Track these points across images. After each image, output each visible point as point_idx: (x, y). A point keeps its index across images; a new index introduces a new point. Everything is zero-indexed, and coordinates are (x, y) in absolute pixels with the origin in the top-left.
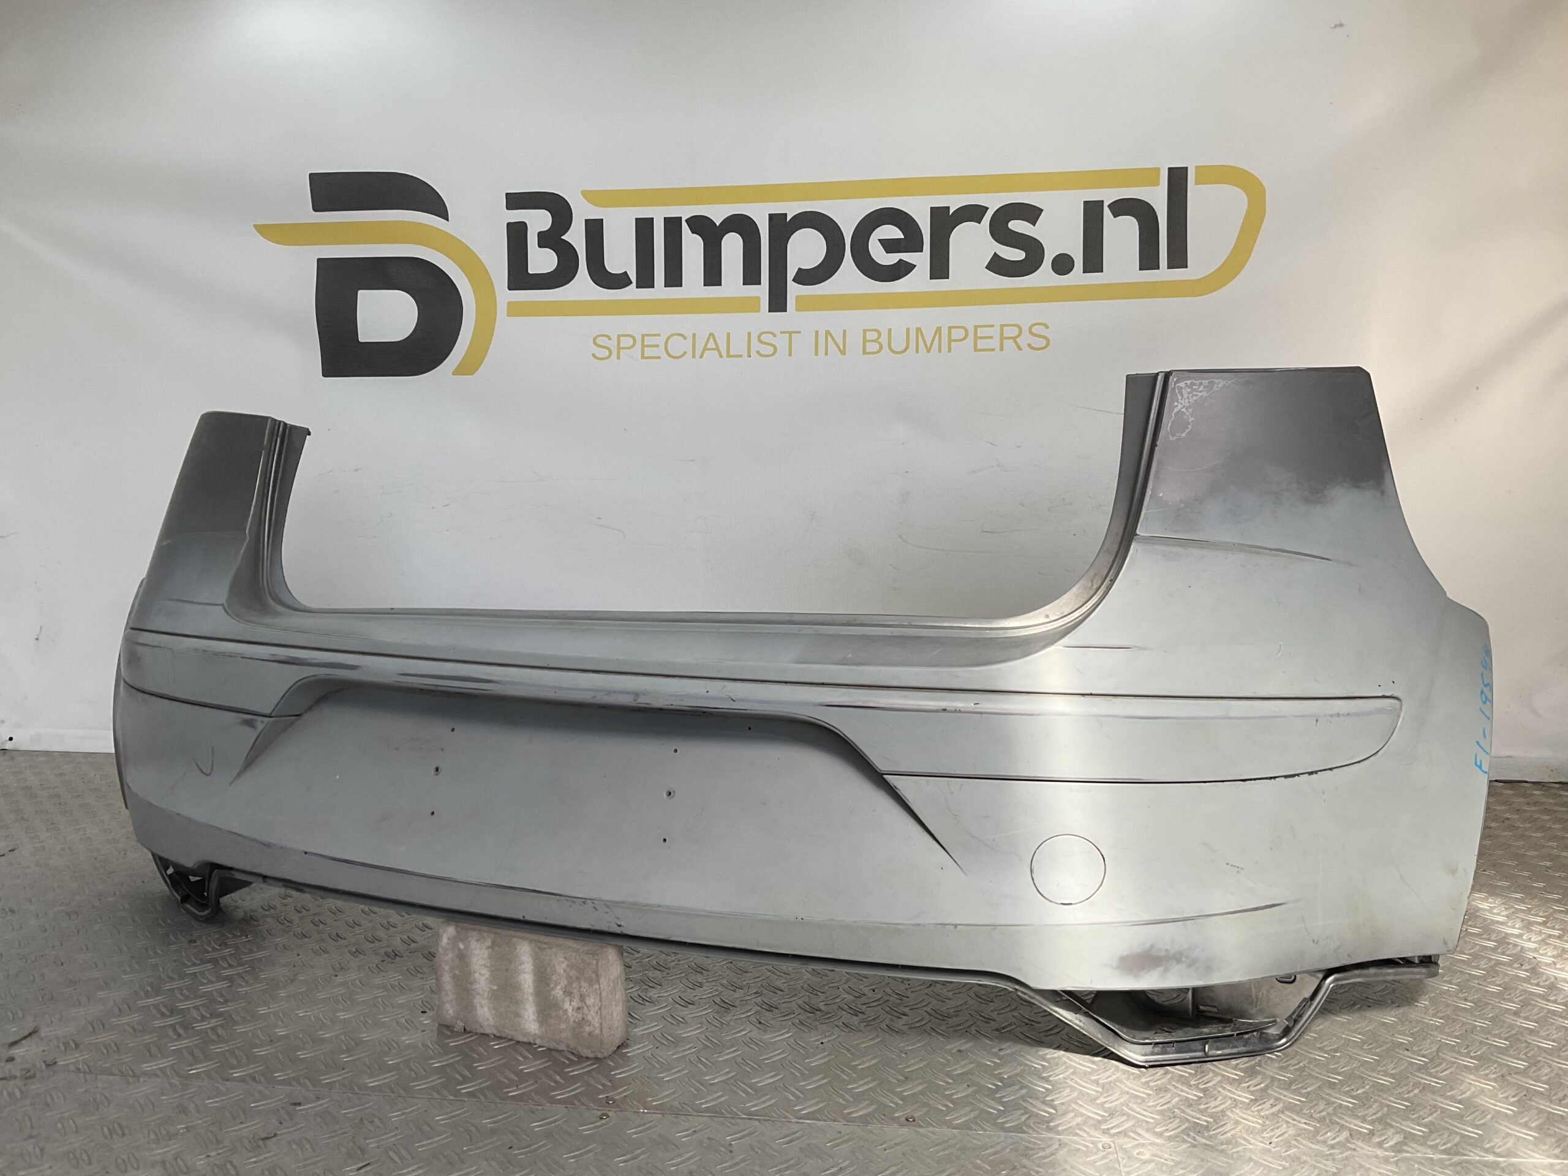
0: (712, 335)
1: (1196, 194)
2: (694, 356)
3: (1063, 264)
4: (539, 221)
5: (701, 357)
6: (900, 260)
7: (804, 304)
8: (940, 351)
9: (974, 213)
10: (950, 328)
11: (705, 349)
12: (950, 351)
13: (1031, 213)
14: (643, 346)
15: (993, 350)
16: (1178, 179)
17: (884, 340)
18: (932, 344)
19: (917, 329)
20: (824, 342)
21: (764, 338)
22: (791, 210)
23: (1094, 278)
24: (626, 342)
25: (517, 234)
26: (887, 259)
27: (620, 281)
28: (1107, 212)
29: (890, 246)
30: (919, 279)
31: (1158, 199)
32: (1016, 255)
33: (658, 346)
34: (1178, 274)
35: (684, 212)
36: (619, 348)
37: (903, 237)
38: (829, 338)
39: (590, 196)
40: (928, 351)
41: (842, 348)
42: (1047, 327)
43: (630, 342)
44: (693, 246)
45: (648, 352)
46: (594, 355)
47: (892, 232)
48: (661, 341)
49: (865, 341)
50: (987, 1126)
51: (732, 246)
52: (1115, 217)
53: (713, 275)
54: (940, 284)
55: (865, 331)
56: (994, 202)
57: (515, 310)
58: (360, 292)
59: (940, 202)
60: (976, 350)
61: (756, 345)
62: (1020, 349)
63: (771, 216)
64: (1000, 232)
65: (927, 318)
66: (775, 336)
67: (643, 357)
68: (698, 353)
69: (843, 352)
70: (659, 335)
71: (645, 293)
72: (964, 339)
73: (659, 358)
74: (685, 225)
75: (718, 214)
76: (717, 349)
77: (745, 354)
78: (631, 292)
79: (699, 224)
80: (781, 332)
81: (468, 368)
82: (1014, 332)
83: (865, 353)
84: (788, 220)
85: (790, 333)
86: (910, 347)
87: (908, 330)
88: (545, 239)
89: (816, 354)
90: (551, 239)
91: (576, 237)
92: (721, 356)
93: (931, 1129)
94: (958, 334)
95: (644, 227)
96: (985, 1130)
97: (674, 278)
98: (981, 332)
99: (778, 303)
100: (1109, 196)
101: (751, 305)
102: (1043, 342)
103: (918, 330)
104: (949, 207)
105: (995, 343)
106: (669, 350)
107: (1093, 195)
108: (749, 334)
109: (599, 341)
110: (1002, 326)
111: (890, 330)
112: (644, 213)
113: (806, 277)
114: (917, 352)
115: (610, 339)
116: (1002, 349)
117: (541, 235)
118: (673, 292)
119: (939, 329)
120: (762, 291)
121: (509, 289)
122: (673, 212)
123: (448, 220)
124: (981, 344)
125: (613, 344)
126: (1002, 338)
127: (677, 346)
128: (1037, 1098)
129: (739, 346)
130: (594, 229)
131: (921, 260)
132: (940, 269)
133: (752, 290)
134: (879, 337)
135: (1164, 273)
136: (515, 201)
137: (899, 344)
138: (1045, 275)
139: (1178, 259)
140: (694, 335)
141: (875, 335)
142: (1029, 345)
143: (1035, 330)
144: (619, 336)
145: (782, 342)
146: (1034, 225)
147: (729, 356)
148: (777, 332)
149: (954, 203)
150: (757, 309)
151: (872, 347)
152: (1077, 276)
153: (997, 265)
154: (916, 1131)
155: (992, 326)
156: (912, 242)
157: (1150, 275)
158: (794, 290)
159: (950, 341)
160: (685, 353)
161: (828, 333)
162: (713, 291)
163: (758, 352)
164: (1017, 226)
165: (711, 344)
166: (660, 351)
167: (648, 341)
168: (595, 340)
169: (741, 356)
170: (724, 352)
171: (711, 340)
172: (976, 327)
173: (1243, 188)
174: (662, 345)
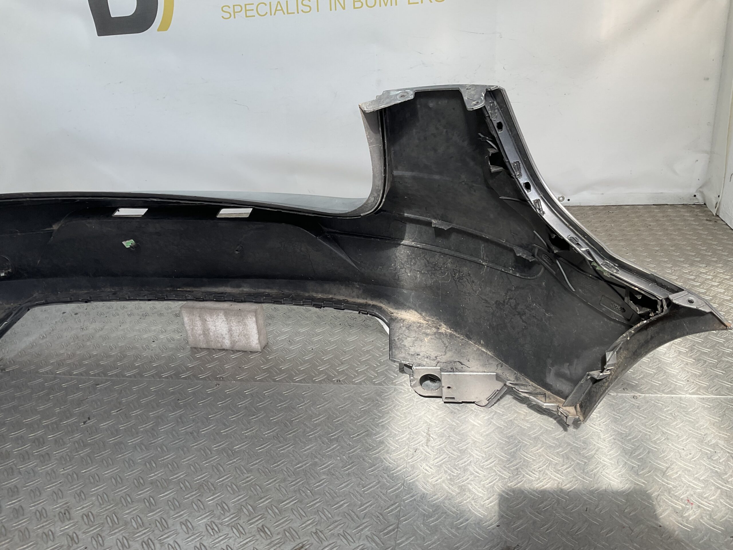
0: (279, 2)
2: (271, 15)
5: (275, 14)
8: (391, 5)
11: (276, 10)
12: (396, 5)
14: (246, 10)
15: (418, 3)
17: (363, 1)
18: (387, 2)
20: (334, 3)
21: (304, 2)
24: (238, 9)
33: (253, 10)
36: (234, 12)
38: (337, 1)
40: (386, 5)
41: (343, 6)
43: (239, 9)
45: (249, 13)
46: (223, 17)
48: (254, 7)
49: (354, 2)
50: (368, 383)
60: (409, 3)
61: (301, 7)
62: (431, 2)
67: (246, 16)
68: (273, 13)
69: (344, 8)
70: (253, 4)
73: (254, 16)
76: (282, 10)
77: (296, 12)
81: (164, 27)
83: (354, 8)
86: (377, 4)
89: (331, 10)
92: (284, 14)
93: (345, 385)
96: (367, 385)
106: (259, 13)
109: (224, 9)
114: (380, 6)
115: (229, 7)
125: (231, 10)
127: (262, 9)
128: (392, 370)
129: (292, 8)
137: (371, 2)
140: (270, 3)
144: (234, 6)
145: (313, 4)
147: (288, 13)
151: (358, 5)
154: (339, 386)
160: (267, 13)
163: (302, 10)
165: (279, 8)
166: (254, 13)
167: (248, 7)
168: (222, 8)
169: (294, 13)
170: (285, 11)
171: (279, 5)
174: (255, 9)
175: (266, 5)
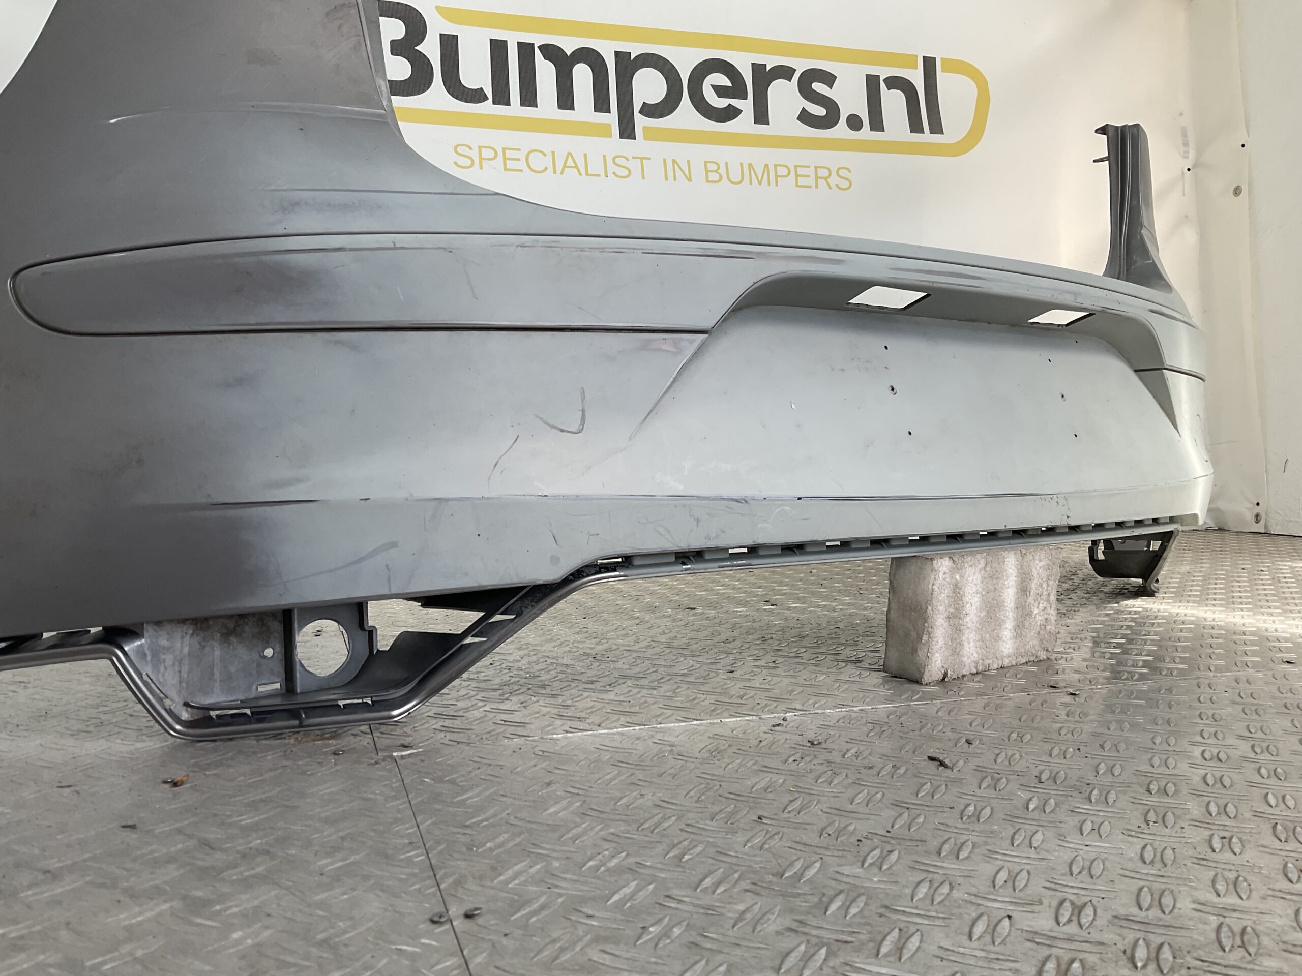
0: (569, 154)
1: (942, 79)
2: (555, 172)
3: (854, 123)
4: (392, 29)
5: (562, 173)
6: (730, 104)
7: (650, 134)
8: (769, 185)
9: (785, 72)
10: (776, 166)
11: (565, 166)
12: (777, 185)
13: (829, 79)
14: (505, 159)
15: (810, 187)
16: (929, 64)
17: (722, 171)
18: (762, 178)
19: (749, 164)
20: (672, 169)
21: (618, 160)
22: (635, 49)
23: (878, 136)
24: (487, 153)
26: (721, 103)
27: (477, 96)
28: (883, 85)
29: (721, 91)
30: (745, 122)
31: (918, 79)
32: (819, 111)
33: (519, 160)
34: (937, 138)
35: (538, 40)
36: (481, 159)
37: (730, 85)
38: (676, 166)
39: (446, 13)
40: (760, 183)
41: (688, 175)
42: (850, 171)
43: (491, 154)
44: (545, 72)
45: (510, 164)
46: (456, 163)
47: (722, 80)
48: (522, 155)
49: (707, 171)
51: (582, 74)
52: (888, 90)
53: (566, 100)
54: (763, 129)
55: (706, 163)
56: (801, 66)
59: (759, 59)
60: (797, 186)
61: (611, 168)
62: (830, 188)
63: (617, 53)
64: (806, 91)
65: (759, 156)
66: (628, 160)
67: (505, 169)
68: (559, 170)
69: (689, 179)
70: (519, 150)
71: (501, 110)
72: (787, 176)
73: (522, 171)
74: (538, 52)
75: (569, 46)
76: (576, 167)
77: (602, 173)
78: (488, 107)
79: (551, 52)
80: (634, 158)
82: (825, 173)
83: (708, 181)
84: (632, 58)
85: (642, 159)
86: (745, 179)
87: (741, 164)
88: (398, 48)
89: (667, 179)
90: (404, 48)
91: (430, 48)
92: (580, 174)
94: (782, 171)
95: (498, 49)
97: (529, 98)
98: (800, 171)
99: (627, 130)
100: (883, 72)
101: (604, 131)
102: (846, 185)
103: (750, 165)
104: (766, 65)
105: (811, 181)
106: (532, 166)
107: (873, 71)
108: (604, 156)
109: (459, 149)
110: (816, 168)
111: (726, 163)
112: (499, 35)
113: (650, 111)
114: (751, 183)
115: (471, 148)
116: (817, 187)
117: (394, 42)
118: (529, 112)
119: (766, 166)
120: (612, 118)
122: (526, 38)
124: (801, 181)
125: (474, 154)
126: (817, 178)
127: (537, 161)
129: (596, 166)
130: (449, 44)
131: (746, 106)
132: (761, 116)
133: (602, 117)
134: (719, 168)
135: (927, 136)
137: (736, 176)
138: (841, 130)
139: (937, 127)
140: (553, 153)
141: (715, 167)
142: (837, 185)
143: (841, 173)
144: (480, 147)
145: (635, 165)
146: (831, 88)
147: (587, 174)
148: (630, 158)
149: (771, 62)
150: (610, 135)
151: (713, 177)
152: (866, 131)
153: (805, 117)
155: (809, 167)
156: (737, 89)
157: (917, 137)
158: (640, 121)
159: (777, 176)
160: (546, 169)
161: (674, 161)
162: (567, 114)
163: (614, 173)
164: (818, 87)
165: (570, 163)
166: (522, 165)
167: (509, 154)
168: (456, 148)
169: (599, 176)
170: (583, 172)
171: (570, 158)
172: (796, 167)
173: (973, 79)
174: (523, 159)
175: (545, 155)
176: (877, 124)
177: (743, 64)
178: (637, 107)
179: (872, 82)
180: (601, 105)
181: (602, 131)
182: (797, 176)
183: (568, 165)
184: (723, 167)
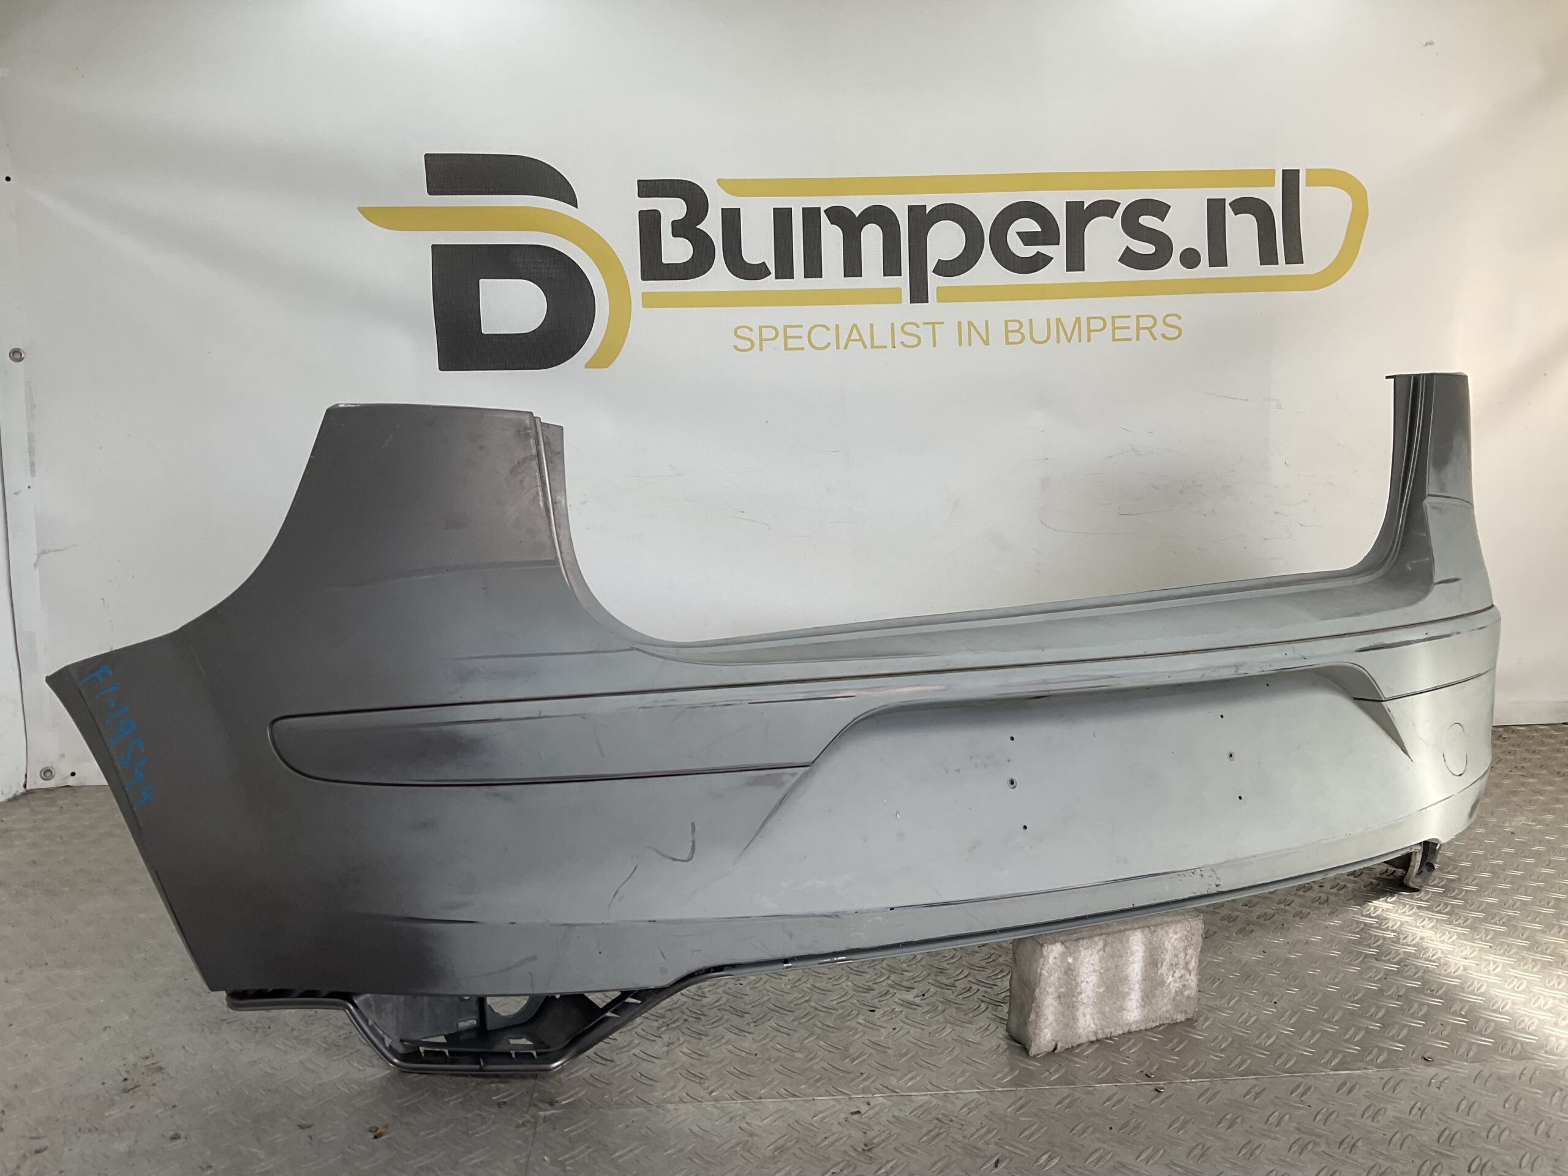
0: (855, 326)
1: (1307, 195)
2: (838, 348)
3: (1190, 258)
4: (673, 209)
5: (846, 347)
6: (1038, 252)
7: (945, 296)
8: (1080, 341)
9: (1106, 208)
10: (1089, 319)
11: (849, 340)
12: (1089, 341)
13: (1160, 209)
14: (786, 337)
16: (1290, 179)
17: (1025, 330)
18: (1072, 334)
19: (1057, 319)
20: (967, 332)
21: (907, 328)
22: (931, 202)
23: (1219, 272)
24: (768, 333)
25: (649, 222)
26: (1027, 251)
27: (758, 272)
28: (1228, 210)
29: (1028, 238)
30: (1056, 272)
31: (1274, 198)
32: (1146, 248)
33: (801, 337)
34: (1295, 269)
35: (824, 203)
36: (761, 340)
37: (1040, 230)
38: (972, 329)
39: (727, 185)
40: (1069, 341)
41: (985, 339)
44: (832, 237)
45: (791, 343)
46: (735, 347)
47: (1030, 225)
48: (804, 332)
49: (1007, 332)
51: (872, 237)
52: (1236, 214)
53: (853, 266)
54: (1076, 276)
55: (1007, 322)
56: (1125, 198)
57: (650, 301)
58: (481, 281)
59: (1075, 196)
60: (1114, 340)
61: (900, 337)
62: (1155, 339)
63: (911, 209)
64: (1131, 226)
65: (1067, 309)
66: (918, 327)
67: (786, 349)
68: (842, 343)
69: (987, 343)
70: (801, 326)
71: (785, 284)
72: (1103, 329)
73: (803, 349)
74: (823, 216)
75: (857, 205)
76: (861, 339)
77: (890, 344)
78: (770, 283)
79: (838, 215)
80: (924, 323)
81: (602, 360)
82: (1149, 322)
83: (1008, 343)
84: (927, 212)
85: (934, 324)
86: (1051, 337)
87: (1048, 320)
88: (680, 229)
90: (685, 228)
91: (712, 226)
92: (865, 347)
94: (1096, 324)
95: (782, 217)
97: (813, 269)
98: (1119, 323)
99: (919, 294)
100: (1230, 195)
101: (892, 296)
102: (1176, 333)
103: (1059, 320)
104: (1083, 202)
105: (1131, 333)
107: (1216, 194)
108: (893, 325)
110: (1138, 317)
111: (1031, 321)
112: (782, 203)
113: (946, 269)
114: (1058, 342)
115: (751, 330)
116: (1138, 339)
117: (674, 223)
118: (813, 283)
119: (1078, 319)
120: (902, 282)
121: (643, 279)
122: (811, 202)
123: (577, 207)
124: (1119, 334)
126: (1139, 328)
129: (882, 336)
130: (731, 219)
131: (1058, 252)
132: (1075, 262)
133: (892, 281)
134: (1021, 327)
135: (1282, 268)
136: (647, 188)
137: (1040, 335)
138: (1174, 269)
139: (1295, 255)
140: (837, 326)
141: (1017, 326)
142: (1163, 336)
143: (1169, 320)
145: (925, 333)
146: (1163, 220)
147: (873, 347)
149: (1089, 198)
150: (899, 301)
151: (1015, 337)
152: (1204, 269)
153: (1130, 258)
155: (1129, 317)
156: (1048, 235)
157: (1269, 270)
158: (934, 281)
159: (1090, 331)
160: (829, 344)
161: (970, 323)
162: (853, 282)
163: (902, 343)
164: (1146, 221)
165: (855, 335)
166: (803, 343)
167: (790, 332)
170: (868, 343)
171: (855, 331)
172: (1113, 318)
173: (1347, 190)
174: (805, 336)
175: (828, 329)
176: (1218, 257)
177: (1056, 205)
178: (931, 265)
179: (1216, 209)
180: (891, 267)
181: (890, 297)
182: (1114, 328)
183: (852, 338)
184: (1026, 326)
